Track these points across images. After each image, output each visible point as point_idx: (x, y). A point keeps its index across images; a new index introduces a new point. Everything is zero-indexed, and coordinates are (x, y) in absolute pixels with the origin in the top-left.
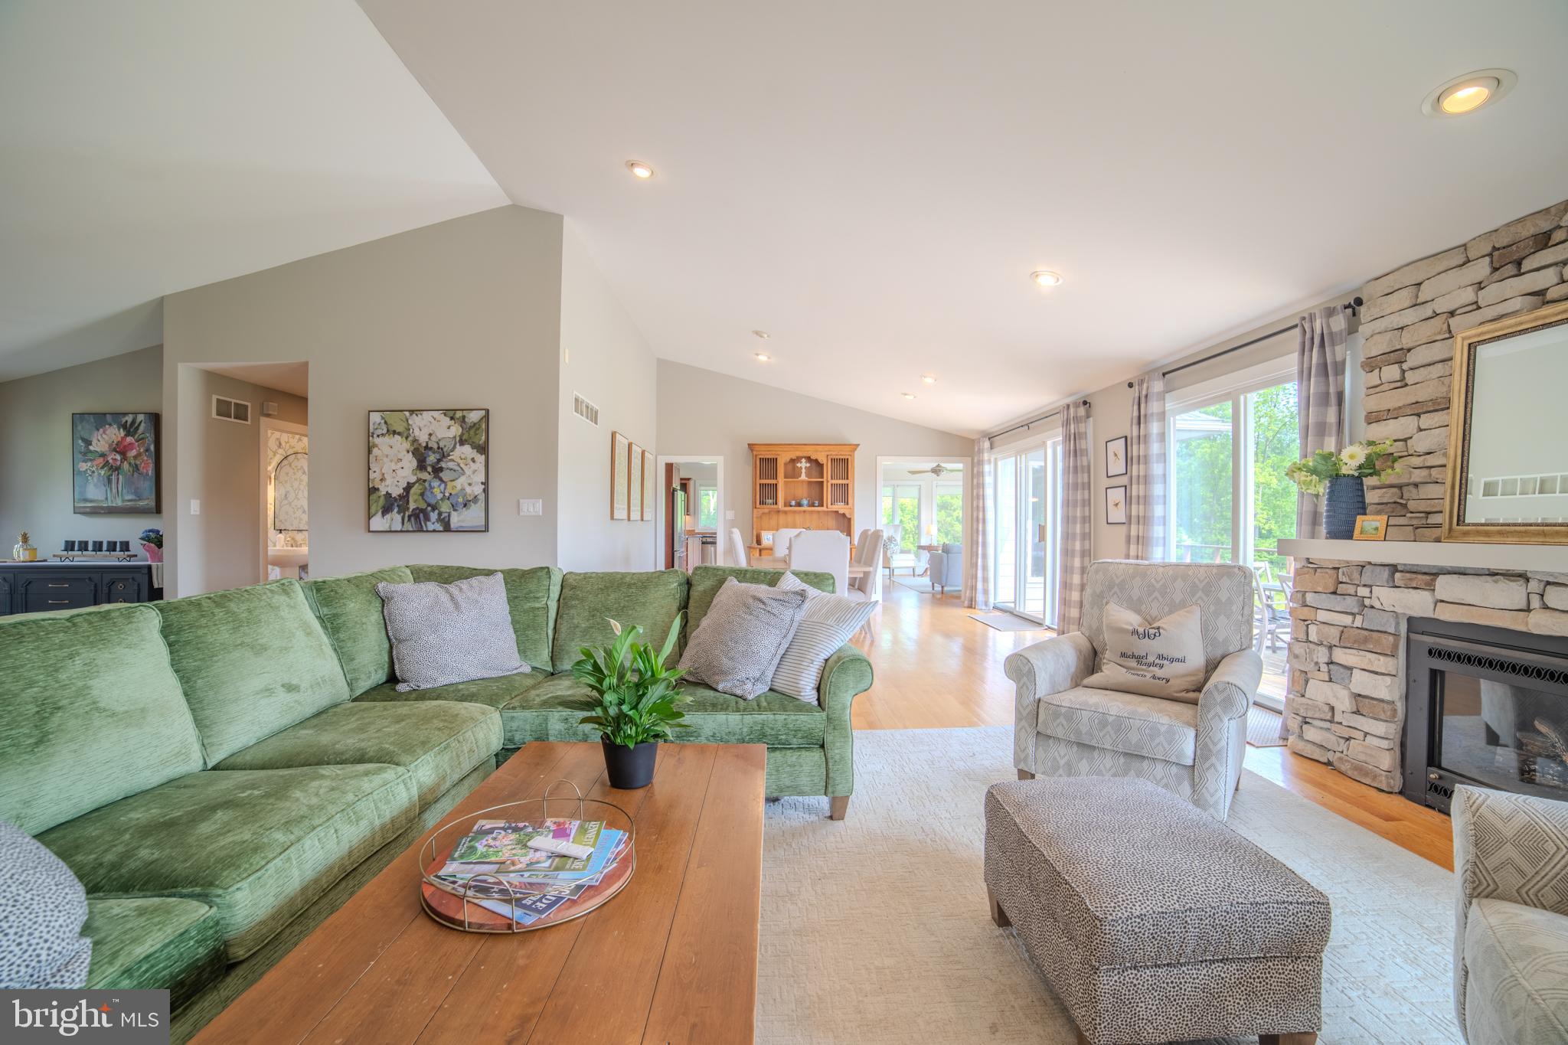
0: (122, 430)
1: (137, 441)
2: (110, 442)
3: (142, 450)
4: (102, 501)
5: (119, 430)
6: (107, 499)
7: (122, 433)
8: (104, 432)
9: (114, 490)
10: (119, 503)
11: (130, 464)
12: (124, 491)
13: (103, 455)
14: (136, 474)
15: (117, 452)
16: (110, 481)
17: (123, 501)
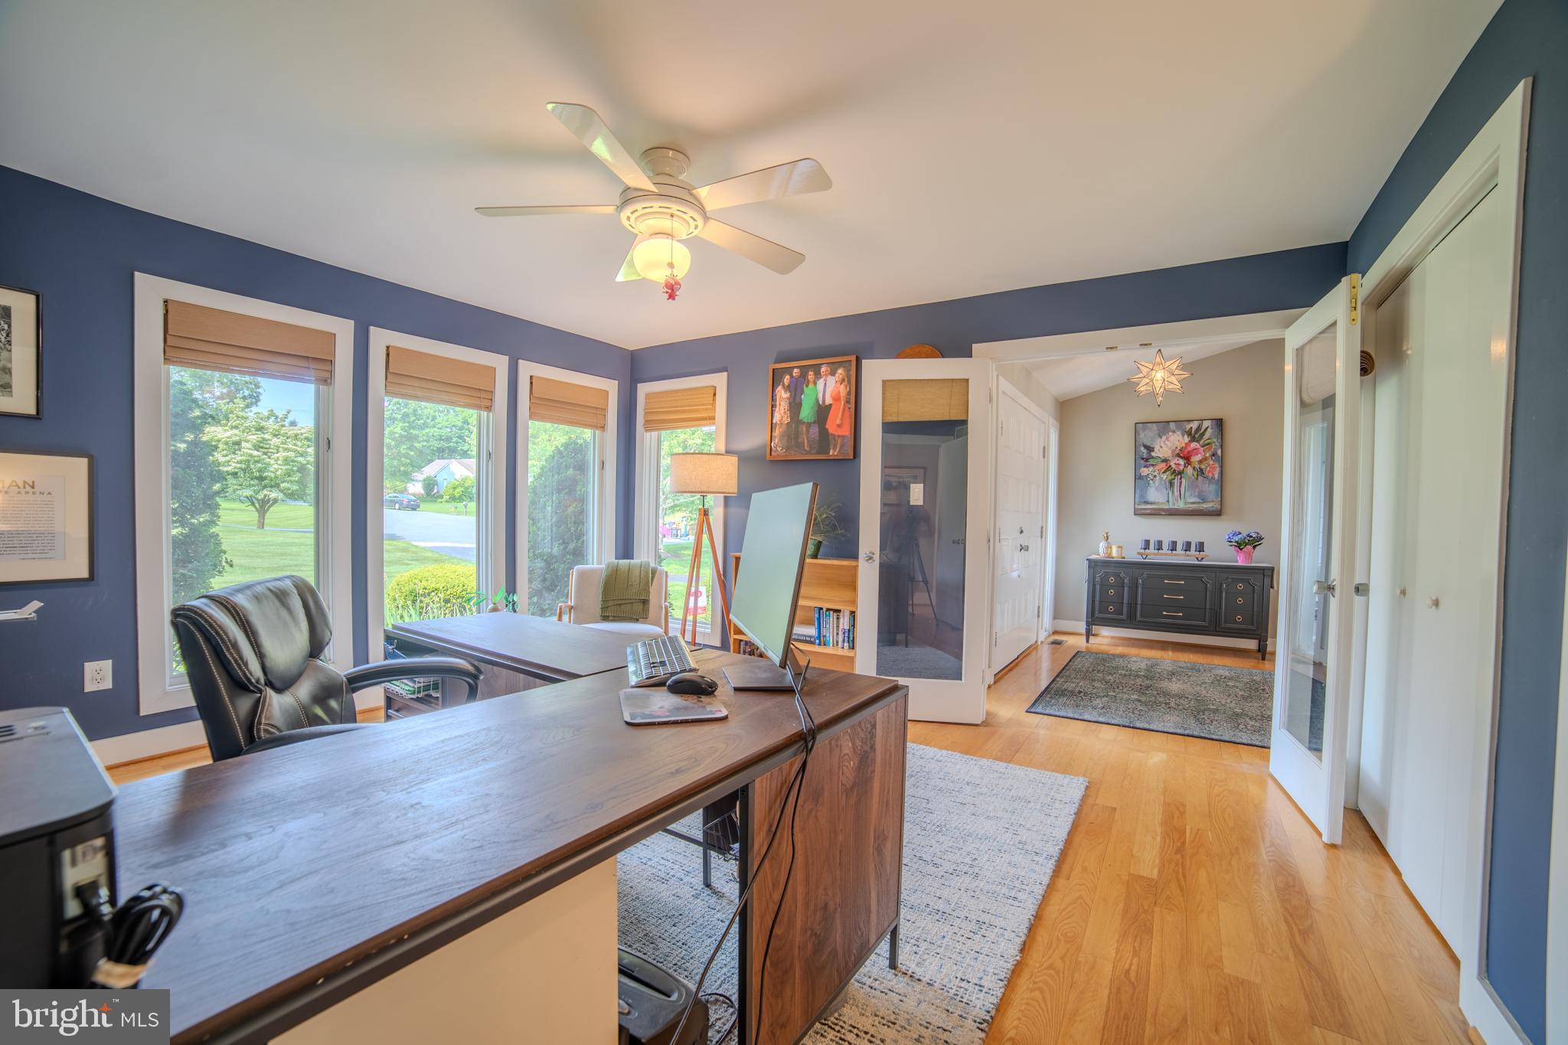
0: (1186, 436)
1: (1203, 447)
2: (1174, 448)
3: (1207, 455)
4: (1162, 503)
5: (1183, 436)
6: (1168, 501)
7: (1187, 439)
8: (1167, 439)
9: (1176, 493)
10: (1181, 505)
11: (1194, 468)
12: (1187, 494)
13: (1165, 461)
14: (1200, 478)
15: (1182, 457)
16: (1171, 484)
17: (1186, 503)
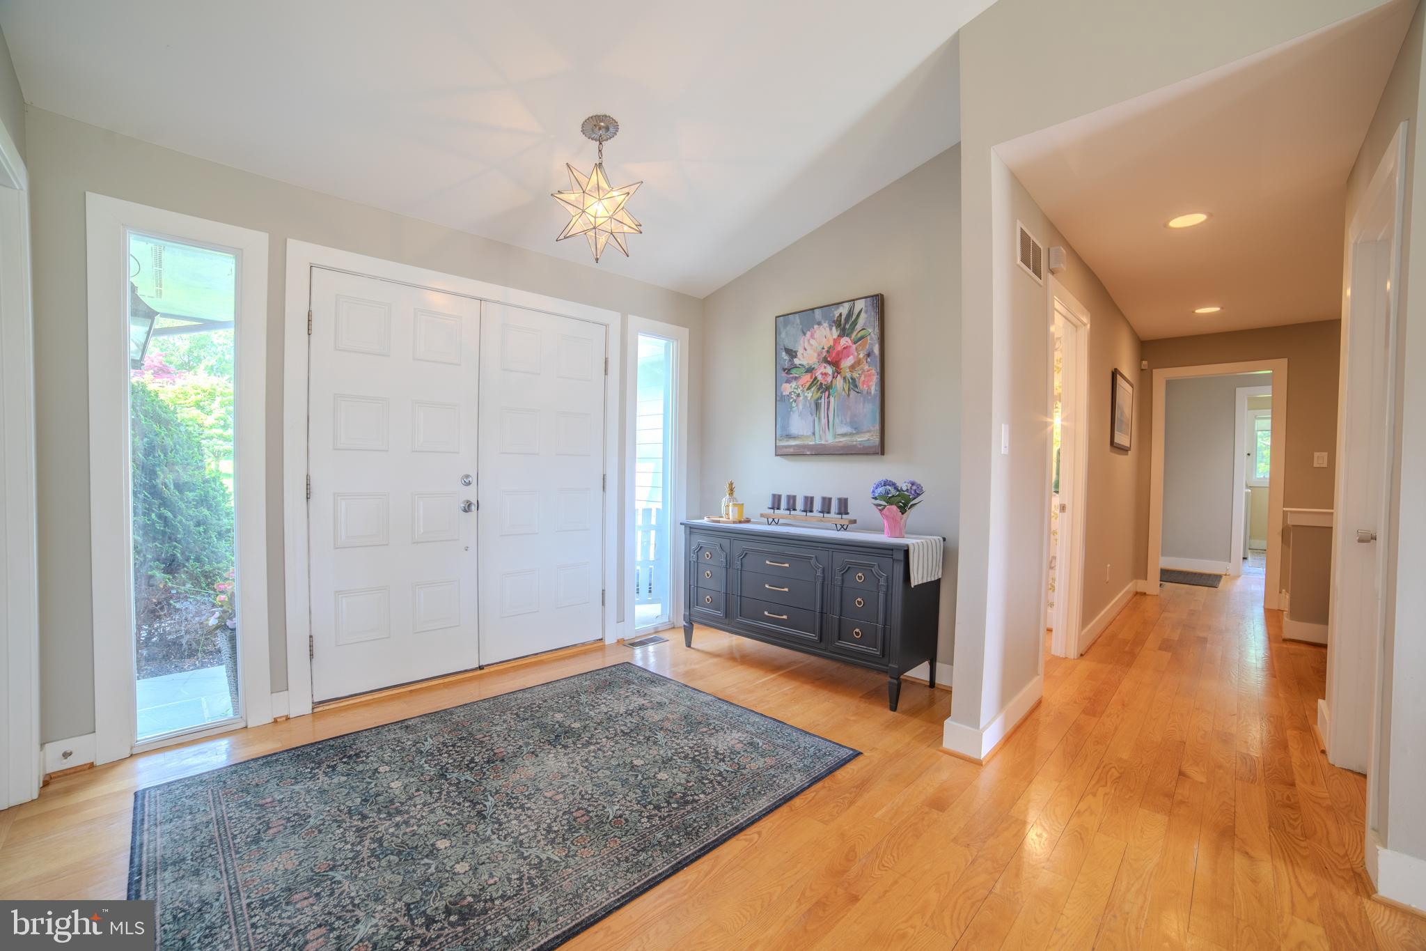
0: (834, 328)
1: (855, 343)
2: (819, 349)
3: (861, 356)
4: (807, 437)
5: (831, 329)
6: (814, 434)
7: (835, 333)
8: (812, 336)
9: (824, 421)
10: (829, 439)
11: (844, 378)
12: (837, 420)
13: (810, 370)
14: (852, 393)
15: (829, 363)
16: (817, 406)
17: (835, 436)
